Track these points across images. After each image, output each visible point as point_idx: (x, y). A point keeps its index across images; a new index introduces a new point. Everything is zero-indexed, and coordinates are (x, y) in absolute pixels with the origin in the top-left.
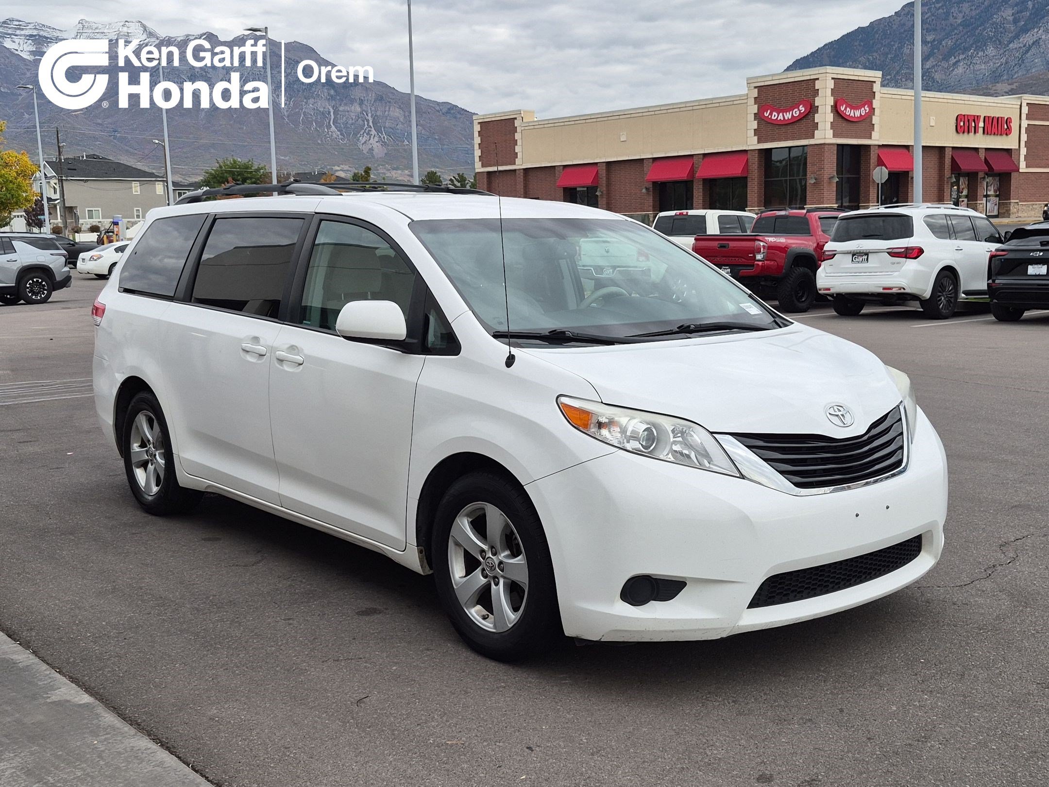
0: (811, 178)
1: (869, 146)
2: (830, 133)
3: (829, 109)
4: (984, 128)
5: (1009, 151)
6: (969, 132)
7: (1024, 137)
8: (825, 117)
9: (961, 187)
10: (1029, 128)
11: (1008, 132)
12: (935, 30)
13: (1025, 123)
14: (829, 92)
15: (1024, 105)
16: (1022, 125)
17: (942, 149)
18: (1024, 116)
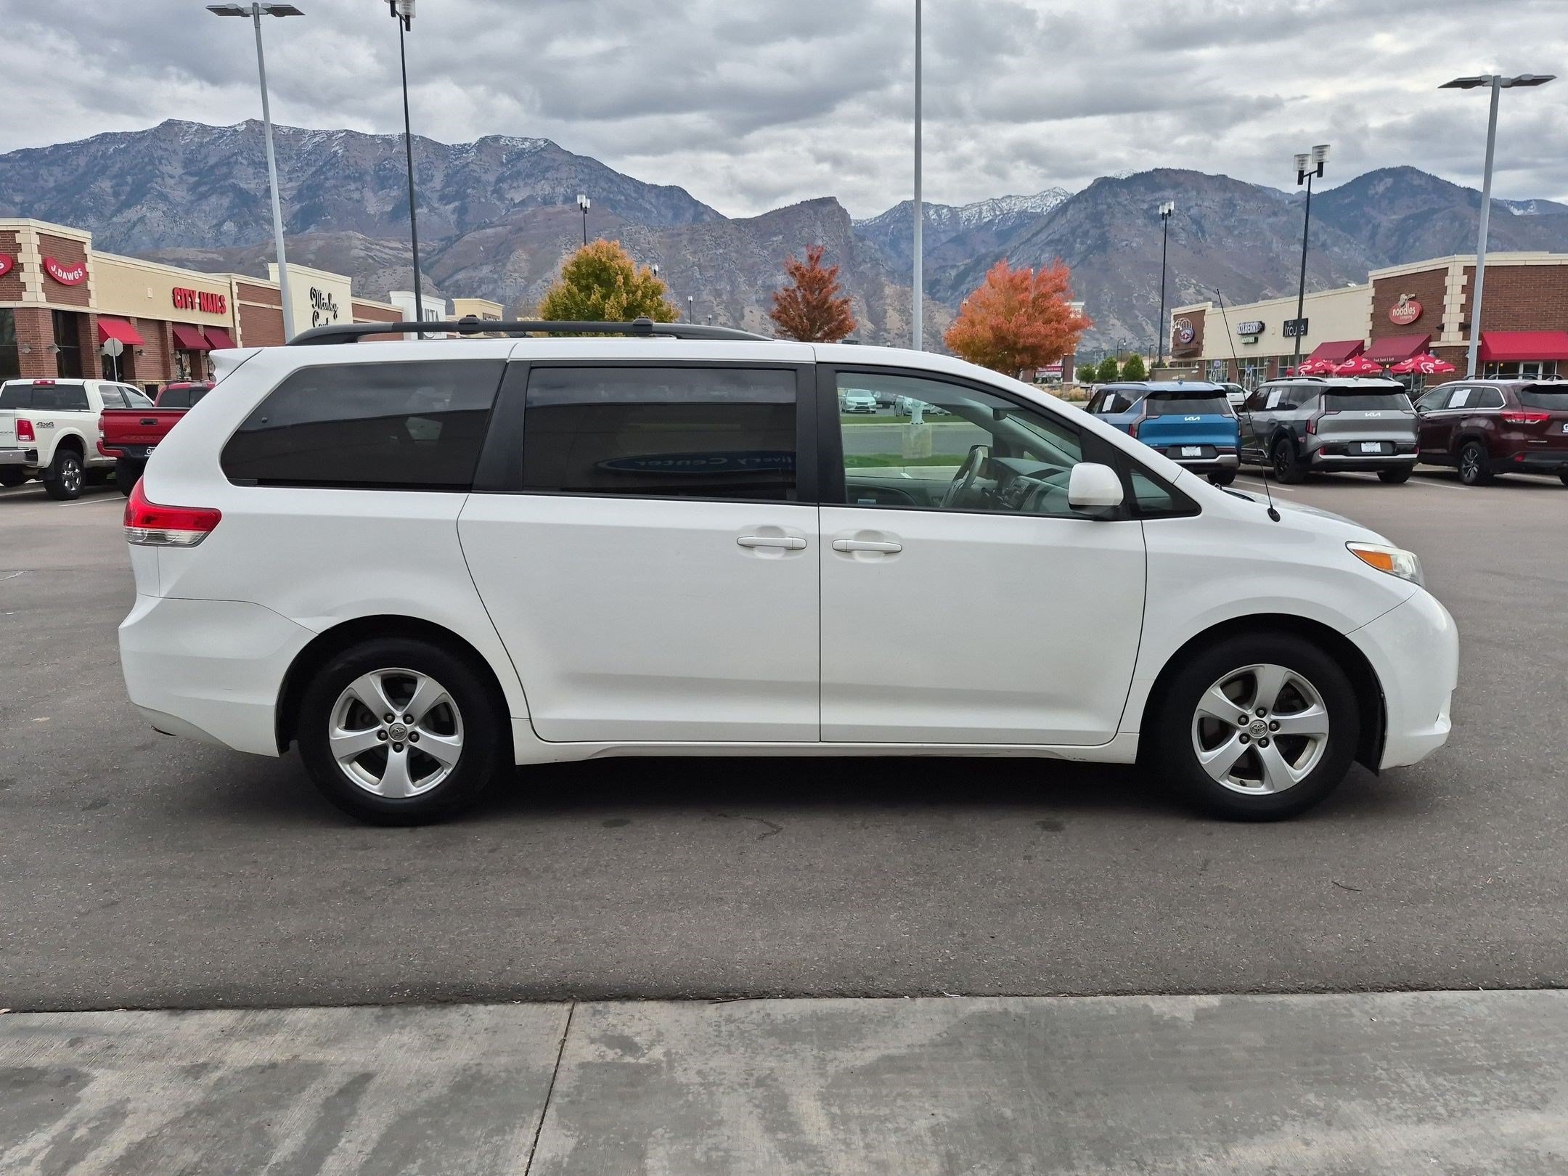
0: (25, 347)
1: (86, 315)
2: (42, 297)
3: (38, 269)
4: (200, 304)
5: (225, 329)
6: (186, 307)
7: (238, 317)
8: (32, 276)
9: (184, 364)
10: (242, 307)
11: (222, 310)
12: (23, 191)
13: (237, 303)
14: (35, 249)
15: (234, 284)
16: (235, 304)
17: (161, 324)
18: (235, 296)
